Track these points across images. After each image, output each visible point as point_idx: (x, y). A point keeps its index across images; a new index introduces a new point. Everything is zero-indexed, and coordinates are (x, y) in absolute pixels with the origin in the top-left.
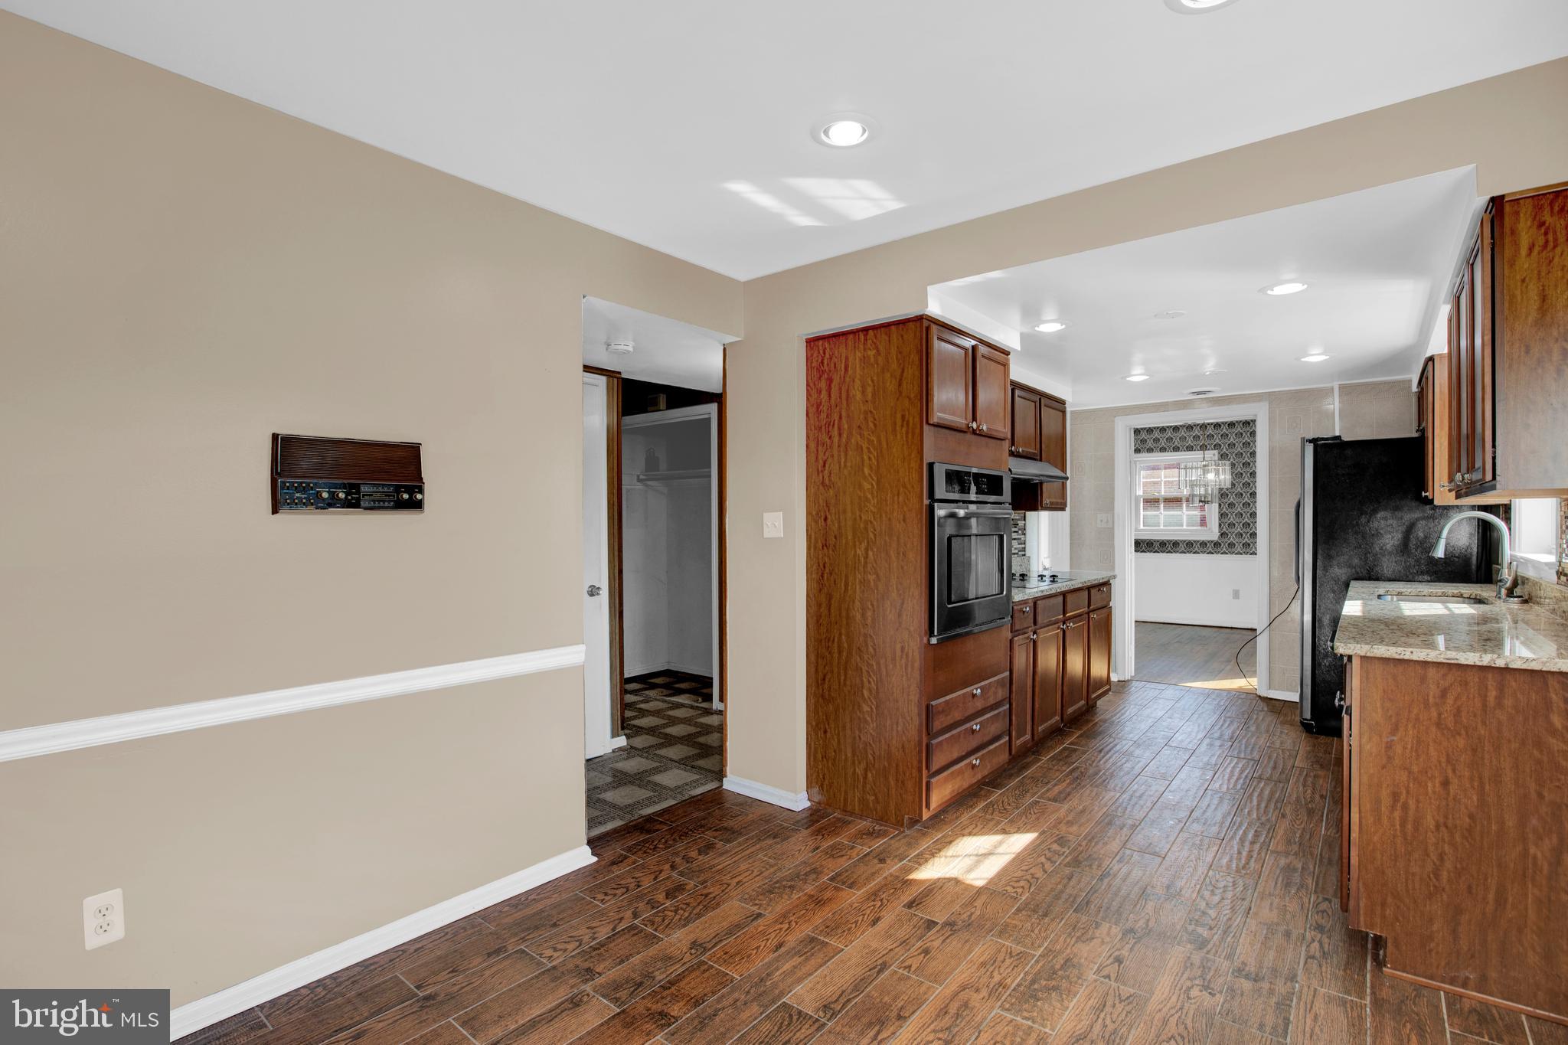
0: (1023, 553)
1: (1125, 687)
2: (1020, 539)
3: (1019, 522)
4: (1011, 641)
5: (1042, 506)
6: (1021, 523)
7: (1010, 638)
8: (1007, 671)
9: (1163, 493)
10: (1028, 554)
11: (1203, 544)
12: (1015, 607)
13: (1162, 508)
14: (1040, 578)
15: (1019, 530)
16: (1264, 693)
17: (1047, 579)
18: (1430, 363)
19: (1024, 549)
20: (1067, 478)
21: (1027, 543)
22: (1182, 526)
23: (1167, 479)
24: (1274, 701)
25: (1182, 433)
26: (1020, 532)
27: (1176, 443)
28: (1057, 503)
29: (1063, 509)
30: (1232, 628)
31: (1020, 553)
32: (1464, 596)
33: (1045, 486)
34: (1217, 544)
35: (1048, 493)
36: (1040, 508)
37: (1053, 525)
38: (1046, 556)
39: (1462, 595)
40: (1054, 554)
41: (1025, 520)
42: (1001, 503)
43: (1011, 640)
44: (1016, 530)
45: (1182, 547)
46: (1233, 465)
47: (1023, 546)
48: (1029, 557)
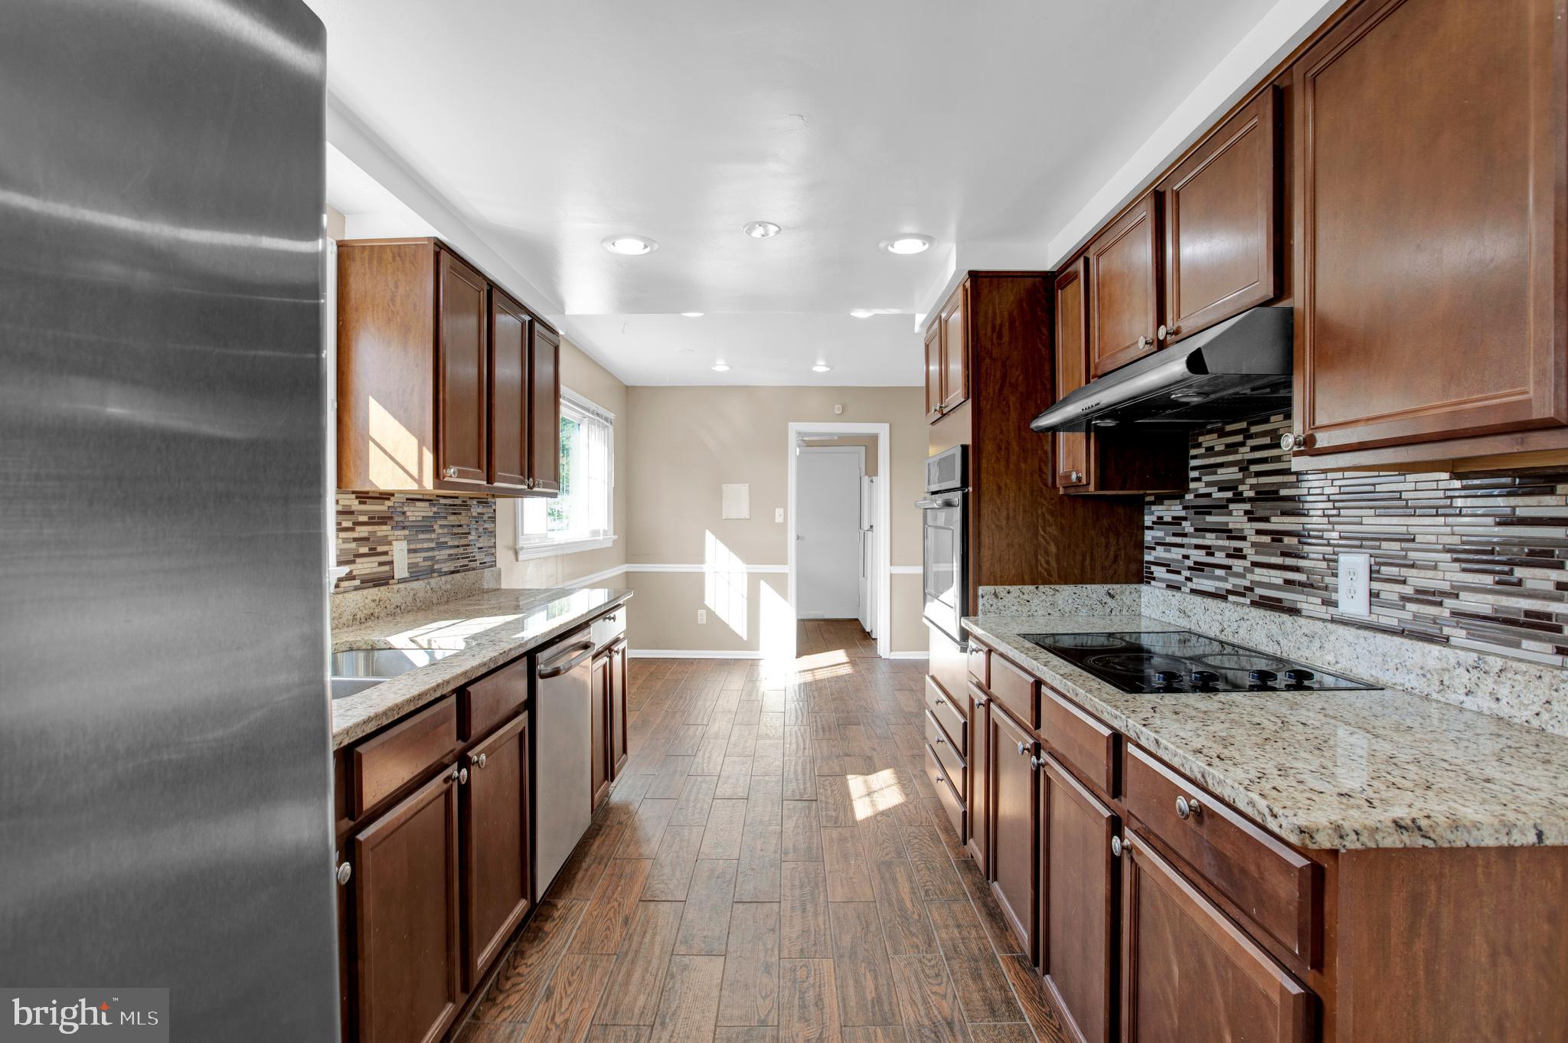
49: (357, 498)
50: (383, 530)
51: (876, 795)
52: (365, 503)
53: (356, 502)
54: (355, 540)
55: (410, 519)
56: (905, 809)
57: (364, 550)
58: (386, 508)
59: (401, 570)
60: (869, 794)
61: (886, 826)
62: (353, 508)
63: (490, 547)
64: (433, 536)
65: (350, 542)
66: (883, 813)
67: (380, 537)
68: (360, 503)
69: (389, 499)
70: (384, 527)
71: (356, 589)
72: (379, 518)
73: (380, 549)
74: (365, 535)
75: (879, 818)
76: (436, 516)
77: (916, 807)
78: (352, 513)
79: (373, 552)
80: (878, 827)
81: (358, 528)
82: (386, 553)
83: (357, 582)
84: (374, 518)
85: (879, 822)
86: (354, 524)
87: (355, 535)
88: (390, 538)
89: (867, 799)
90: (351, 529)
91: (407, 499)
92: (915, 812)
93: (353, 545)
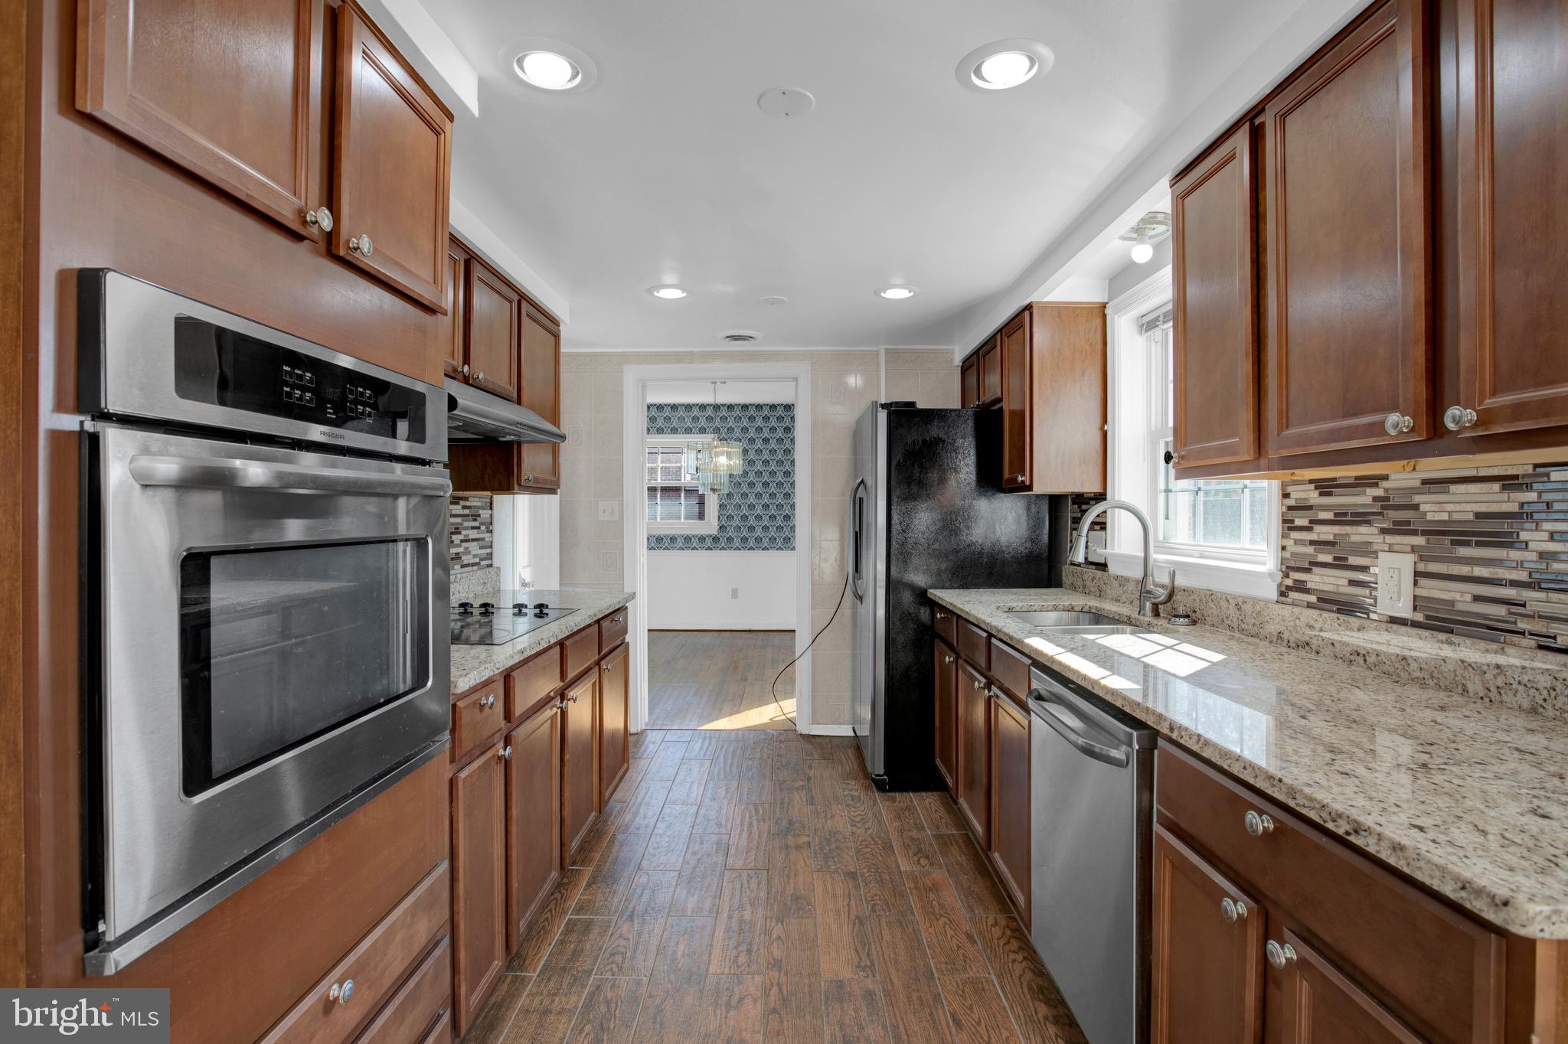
0: (488, 562)
1: (641, 746)
2: (483, 539)
3: (481, 512)
4: (452, 783)
5: (519, 484)
6: (485, 514)
7: (448, 775)
8: (443, 859)
9: (659, 481)
10: (496, 562)
11: (702, 539)
12: (460, 704)
13: (659, 498)
14: (516, 611)
15: (481, 524)
16: (805, 728)
17: (530, 612)
18: (1027, 313)
19: (490, 556)
20: (563, 438)
21: (494, 547)
22: (680, 518)
23: (668, 465)
24: (819, 740)
25: (681, 412)
26: (483, 528)
27: (674, 424)
28: (545, 481)
29: (553, 491)
30: (731, 631)
31: (483, 563)
32: (1075, 609)
33: (525, 449)
34: (715, 539)
35: (532, 461)
36: (516, 487)
37: (535, 513)
38: (525, 564)
39: (1073, 608)
40: (536, 560)
41: (491, 508)
42: (423, 462)
43: (451, 781)
44: (476, 524)
45: (680, 543)
46: (745, 451)
47: (489, 551)
48: (499, 568)
49: (1316, 488)
52: (1330, 494)
53: (1316, 494)
54: (1312, 543)
55: (1429, 517)
57: (1327, 558)
58: (1368, 500)
62: (1312, 502)
65: (1305, 545)
67: (1354, 543)
68: (1321, 494)
69: (1376, 485)
70: (1363, 529)
71: (1310, 606)
72: (1353, 514)
74: (1331, 538)
78: (1310, 508)
79: (1340, 564)
81: (1317, 528)
82: (1364, 569)
83: (1313, 599)
84: (1345, 514)
86: (1311, 522)
87: (1313, 536)
88: (1375, 547)
90: (1309, 529)
91: (1425, 482)
93: (1310, 550)
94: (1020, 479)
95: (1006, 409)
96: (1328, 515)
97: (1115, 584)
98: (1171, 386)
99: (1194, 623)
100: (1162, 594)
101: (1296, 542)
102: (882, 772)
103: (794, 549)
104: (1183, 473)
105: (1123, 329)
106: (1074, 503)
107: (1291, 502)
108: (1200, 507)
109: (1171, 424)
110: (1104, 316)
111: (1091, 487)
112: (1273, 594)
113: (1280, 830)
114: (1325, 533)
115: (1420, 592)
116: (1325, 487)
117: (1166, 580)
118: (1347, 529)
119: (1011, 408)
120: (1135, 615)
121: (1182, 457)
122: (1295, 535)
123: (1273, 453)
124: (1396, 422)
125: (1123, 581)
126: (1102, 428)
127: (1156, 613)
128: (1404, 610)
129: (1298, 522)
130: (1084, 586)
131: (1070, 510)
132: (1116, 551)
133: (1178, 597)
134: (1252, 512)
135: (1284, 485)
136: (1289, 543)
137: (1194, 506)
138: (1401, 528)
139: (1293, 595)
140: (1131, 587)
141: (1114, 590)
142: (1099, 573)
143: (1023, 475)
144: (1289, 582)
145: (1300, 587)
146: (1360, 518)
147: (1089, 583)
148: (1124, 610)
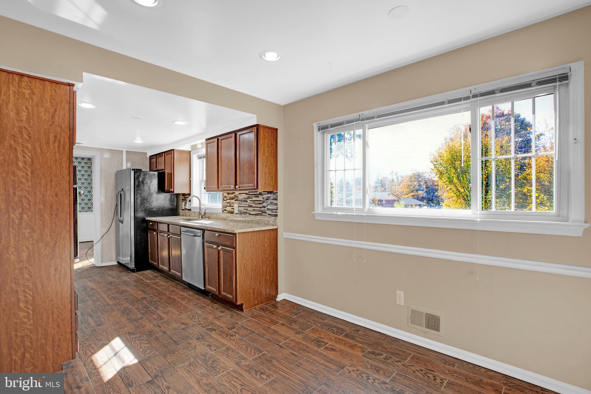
50: (233, 201)
51: (113, 354)
54: (227, 203)
56: (93, 351)
57: (229, 205)
59: (236, 211)
60: (116, 354)
61: (103, 339)
63: (275, 209)
64: (247, 203)
66: (106, 344)
70: (233, 200)
71: (227, 213)
73: (232, 205)
74: (229, 202)
75: (107, 342)
76: (248, 198)
77: (86, 354)
79: (230, 206)
80: (107, 338)
81: (227, 200)
82: (233, 206)
83: (227, 212)
85: (107, 340)
89: (117, 350)
91: (239, 193)
92: (87, 351)
93: (226, 204)
94: (171, 190)
95: (166, 172)
96: (229, 198)
97: (193, 213)
98: (205, 172)
99: (209, 218)
100: (203, 214)
101: (225, 203)
102: (134, 267)
103: (92, 211)
104: (207, 191)
105: (194, 158)
106: (182, 195)
107: (224, 196)
108: (210, 197)
109: (205, 179)
110: (190, 154)
111: (187, 192)
112: (222, 212)
113: (220, 235)
114: (228, 201)
115: (239, 209)
116: (228, 194)
117: (204, 211)
118: (231, 200)
119: (168, 172)
120: (198, 218)
121: (207, 188)
122: (225, 201)
123: (220, 189)
124: (232, 187)
125: (195, 212)
126: (190, 179)
127: (202, 218)
128: (237, 212)
129: (225, 199)
130: (186, 215)
131: (181, 197)
132: (193, 206)
133: (206, 214)
134: (219, 198)
135: (223, 193)
136: (224, 203)
137: (209, 196)
138: (237, 200)
139: (224, 211)
140: (197, 213)
141: (193, 214)
142: (189, 211)
143: (172, 189)
144: (224, 209)
145: (225, 210)
146: (232, 199)
147: (187, 214)
148: (196, 218)
